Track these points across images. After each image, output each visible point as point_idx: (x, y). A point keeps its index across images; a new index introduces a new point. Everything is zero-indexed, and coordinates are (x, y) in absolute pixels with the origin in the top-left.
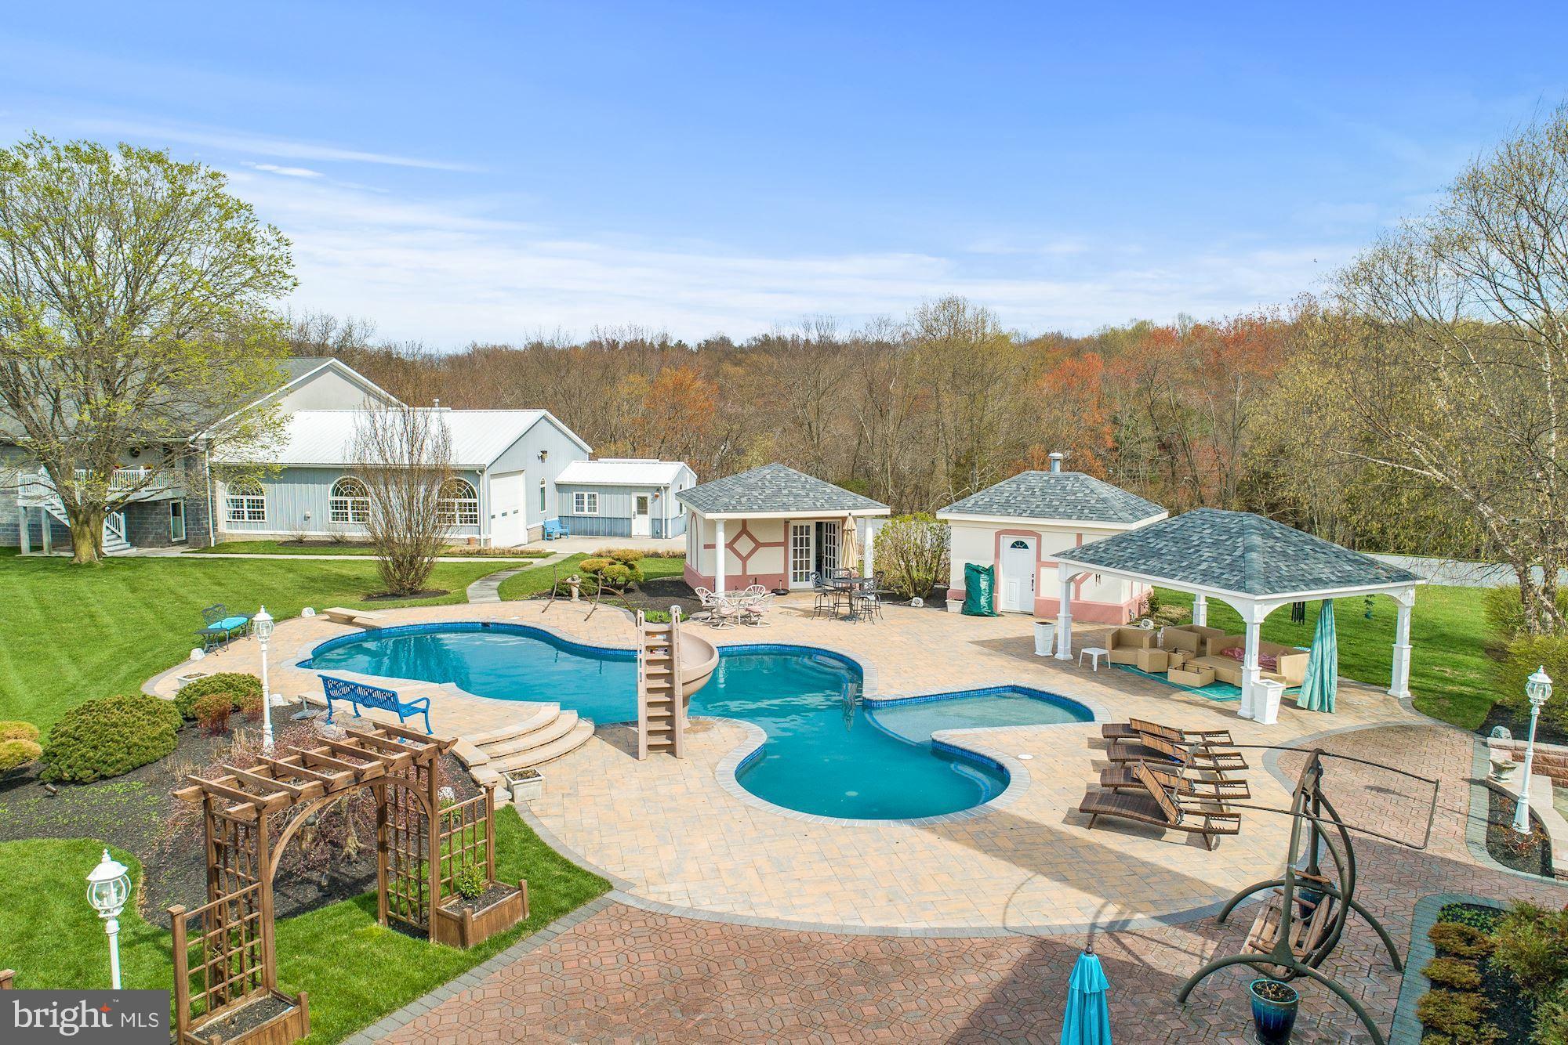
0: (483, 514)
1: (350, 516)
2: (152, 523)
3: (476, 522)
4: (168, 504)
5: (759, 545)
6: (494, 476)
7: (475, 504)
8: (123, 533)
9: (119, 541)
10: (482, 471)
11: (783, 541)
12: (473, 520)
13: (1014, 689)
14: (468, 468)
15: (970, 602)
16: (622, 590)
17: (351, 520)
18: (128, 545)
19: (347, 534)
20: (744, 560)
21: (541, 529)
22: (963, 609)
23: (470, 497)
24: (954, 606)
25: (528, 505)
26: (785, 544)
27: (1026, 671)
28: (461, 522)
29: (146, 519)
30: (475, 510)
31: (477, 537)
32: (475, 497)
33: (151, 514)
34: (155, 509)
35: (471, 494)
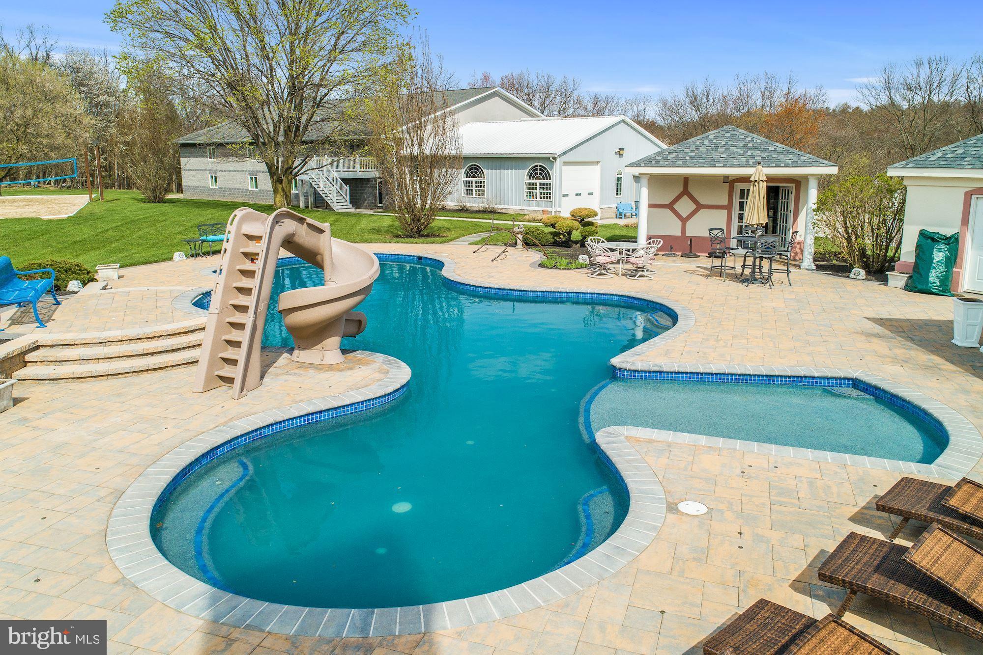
0: (555, 192)
1: (474, 192)
2: (366, 193)
3: (550, 199)
4: (376, 181)
5: (699, 207)
6: (565, 163)
7: (550, 184)
8: (348, 198)
9: (346, 204)
10: (555, 158)
11: (726, 203)
12: (547, 196)
13: (856, 383)
14: (545, 156)
15: (916, 276)
16: (579, 245)
17: (474, 195)
18: (351, 206)
19: (469, 205)
20: (684, 221)
21: (615, 209)
22: (907, 285)
23: (547, 179)
24: (897, 280)
25: (602, 189)
26: (729, 207)
27: (904, 362)
28: (541, 198)
29: (363, 190)
30: (550, 189)
31: (550, 209)
32: (550, 179)
33: (366, 187)
34: (367, 184)
35: (548, 176)
